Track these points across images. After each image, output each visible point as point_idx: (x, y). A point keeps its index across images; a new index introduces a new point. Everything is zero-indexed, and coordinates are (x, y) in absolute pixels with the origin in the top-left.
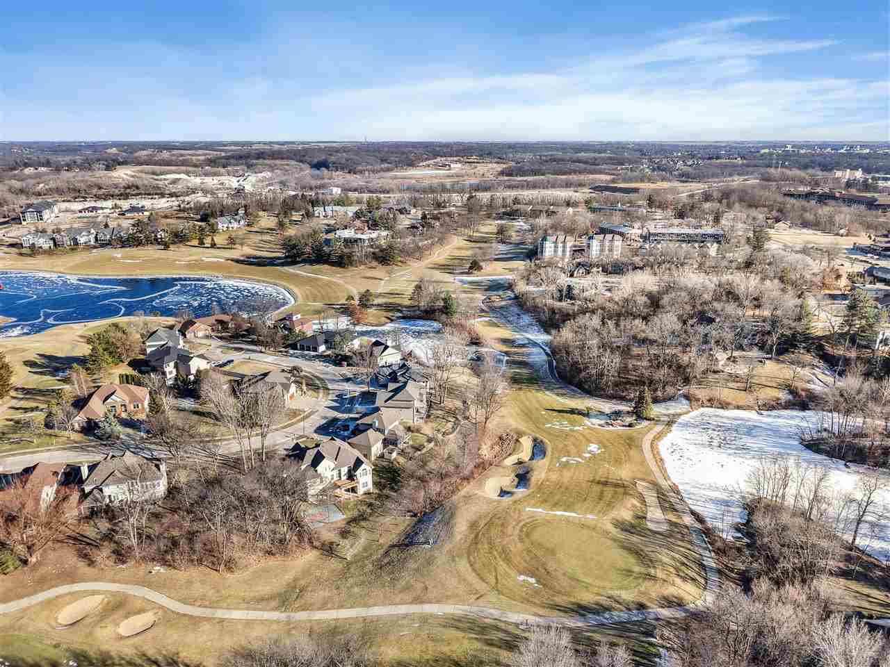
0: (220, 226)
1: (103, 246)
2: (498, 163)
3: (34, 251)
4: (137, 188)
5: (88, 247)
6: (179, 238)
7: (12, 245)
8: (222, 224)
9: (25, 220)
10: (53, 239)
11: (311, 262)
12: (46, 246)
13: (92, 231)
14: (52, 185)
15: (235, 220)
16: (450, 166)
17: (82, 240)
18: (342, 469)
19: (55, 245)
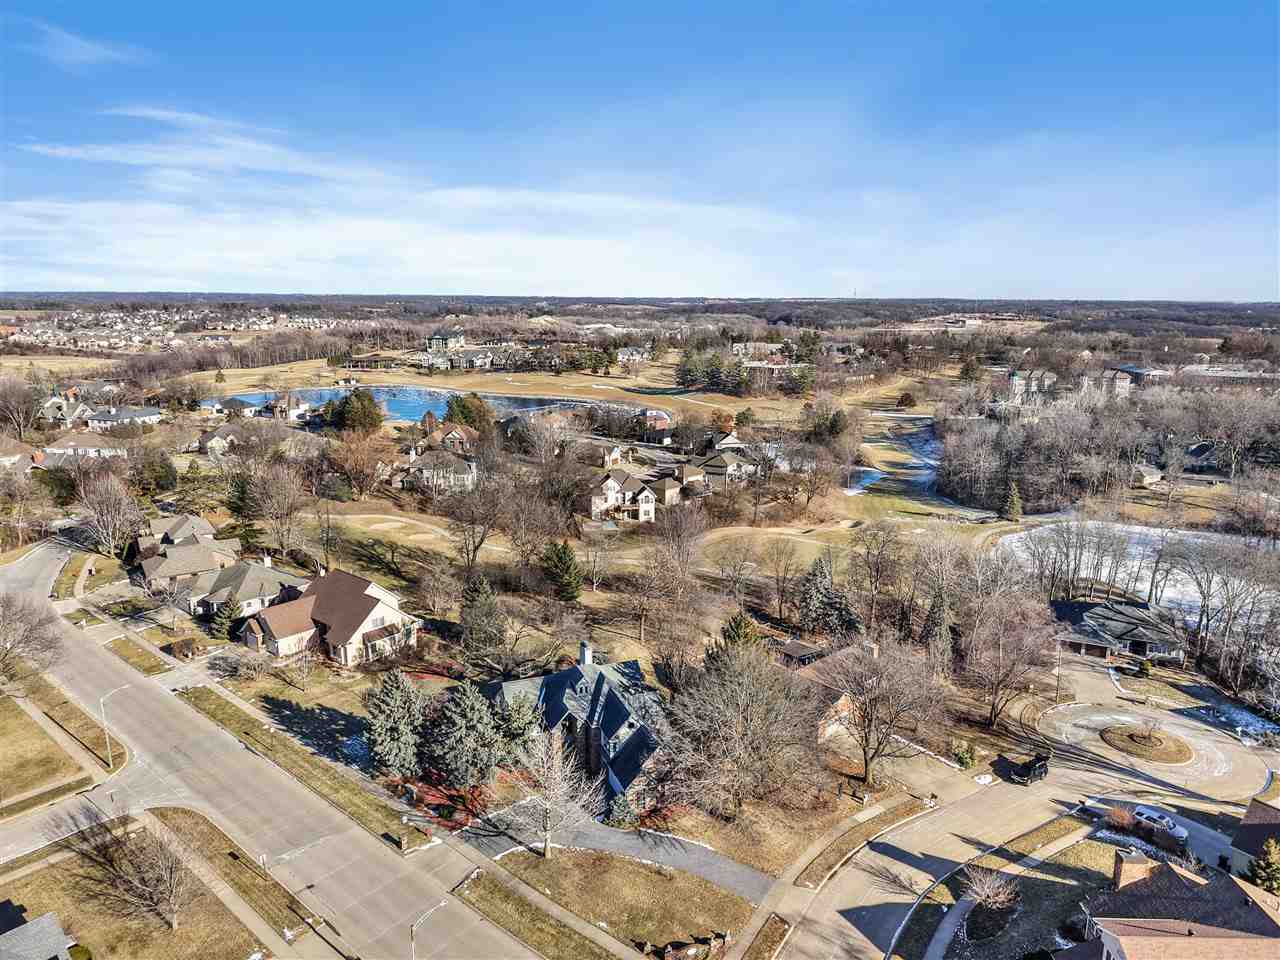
0: (620, 357)
1: (496, 370)
2: (1043, 321)
3: (431, 370)
4: (554, 334)
5: (482, 370)
6: (574, 366)
7: (412, 365)
8: (622, 356)
9: (430, 347)
10: (451, 360)
11: (704, 390)
12: (443, 367)
13: (489, 354)
14: (468, 327)
15: (639, 353)
16: (964, 322)
17: (478, 363)
18: (627, 494)
19: (452, 367)
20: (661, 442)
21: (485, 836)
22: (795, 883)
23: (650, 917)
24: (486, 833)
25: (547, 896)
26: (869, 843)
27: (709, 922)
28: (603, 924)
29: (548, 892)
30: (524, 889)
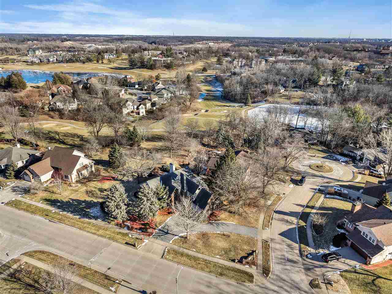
0: (106, 57)
1: (59, 62)
2: (230, 43)
3: (33, 63)
4: (74, 48)
5: (53, 63)
6: (89, 60)
7: (24, 62)
8: (106, 56)
9: (29, 54)
10: (40, 59)
11: (139, 68)
12: (37, 62)
13: (55, 56)
14: (39, 46)
15: (112, 55)
16: (208, 44)
17: (51, 60)
18: (135, 106)
19: (41, 62)
20: (134, 87)
21: (162, 235)
22: (263, 229)
23: (230, 251)
24: (162, 234)
25: (194, 251)
26: (274, 211)
27: (248, 248)
28: (218, 257)
29: (194, 250)
30: (186, 251)
